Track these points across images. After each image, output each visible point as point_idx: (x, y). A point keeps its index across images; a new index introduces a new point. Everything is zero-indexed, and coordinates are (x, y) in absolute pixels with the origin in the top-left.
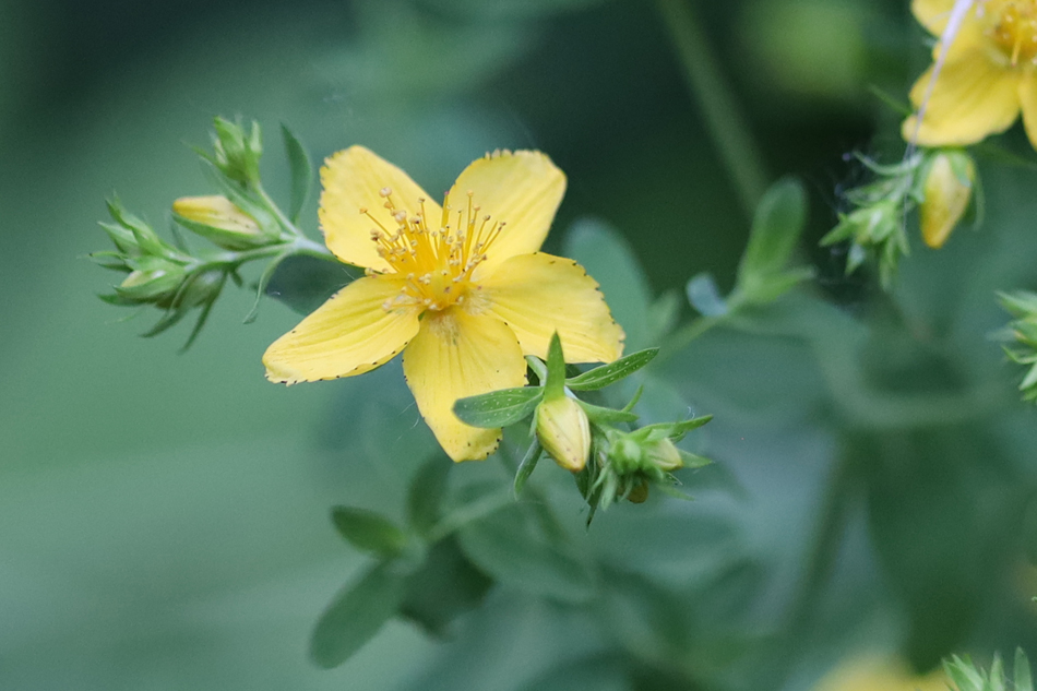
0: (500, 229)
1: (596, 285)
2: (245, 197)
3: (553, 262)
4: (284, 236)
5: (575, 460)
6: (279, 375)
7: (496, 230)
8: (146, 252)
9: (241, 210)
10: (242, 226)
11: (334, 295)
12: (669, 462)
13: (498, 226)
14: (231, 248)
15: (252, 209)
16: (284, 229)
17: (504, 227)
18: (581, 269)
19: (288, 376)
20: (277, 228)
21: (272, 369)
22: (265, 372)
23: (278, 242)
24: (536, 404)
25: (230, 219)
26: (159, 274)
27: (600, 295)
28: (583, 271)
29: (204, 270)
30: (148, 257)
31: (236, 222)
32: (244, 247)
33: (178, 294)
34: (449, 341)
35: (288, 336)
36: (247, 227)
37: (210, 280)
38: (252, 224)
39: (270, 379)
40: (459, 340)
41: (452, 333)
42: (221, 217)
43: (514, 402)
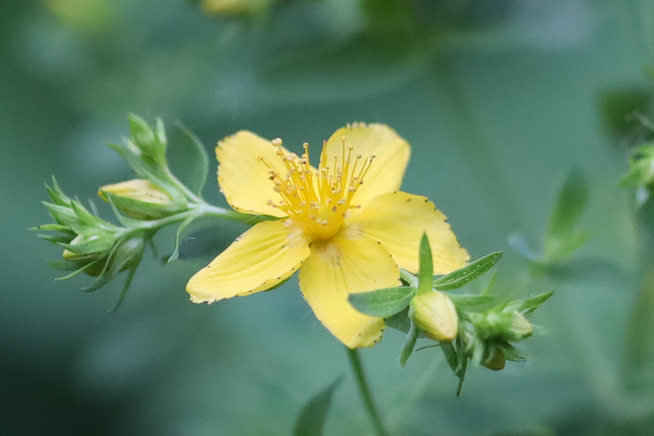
0: (371, 161)
1: (444, 217)
2: (157, 176)
3: (409, 200)
4: (190, 205)
5: (448, 332)
6: (202, 297)
7: (368, 162)
8: (82, 223)
9: (155, 187)
10: (157, 198)
11: (238, 239)
12: (523, 329)
13: (369, 159)
14: (148, 218)
15: (164, 186)
16: (190, 200)
17: (374, 160)
18: (432, 205)
19: (209, 296)
20: (184, 200)
21: (195, 294)
22: (190, 297)
23: (186, 210)
24: (409, 300)
25: (147, 194)
26: (94, 238)
27: (447, 226)
28: (434, 206)
29: (128, 237)
30: (84, 226)
31: (151, 196)
32: (159, 215)
33: (111, 254)
34: (333, 264)
35: (205, 270)
36: (161, 198)
37: (134, 245)
38: (164, 196)
39: (194, 301)
40: (341, 261)
41: (335, 257)
42: (138, 193)
43: (392, 299)
